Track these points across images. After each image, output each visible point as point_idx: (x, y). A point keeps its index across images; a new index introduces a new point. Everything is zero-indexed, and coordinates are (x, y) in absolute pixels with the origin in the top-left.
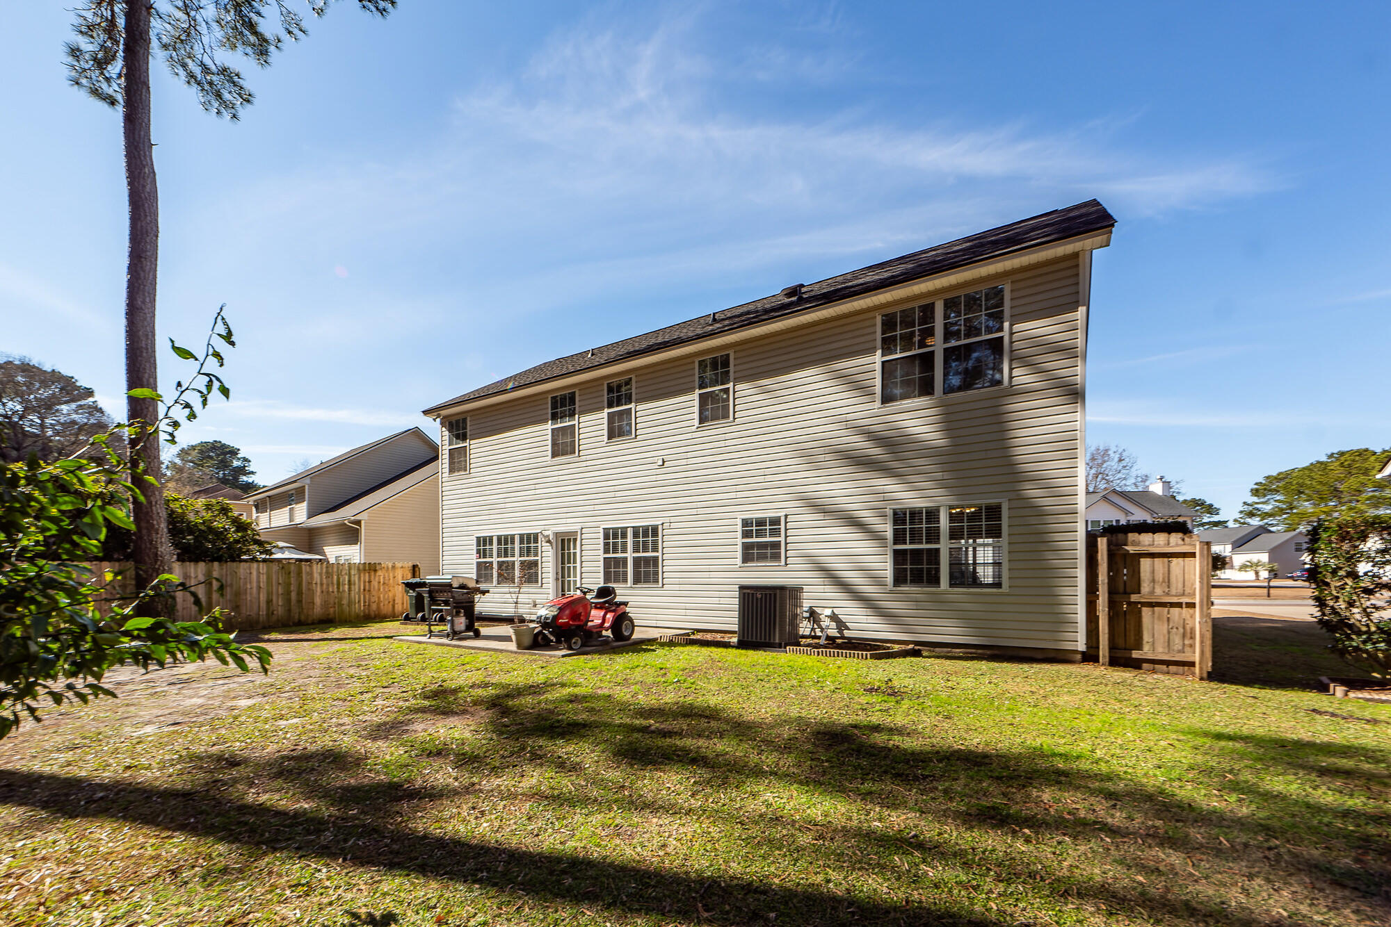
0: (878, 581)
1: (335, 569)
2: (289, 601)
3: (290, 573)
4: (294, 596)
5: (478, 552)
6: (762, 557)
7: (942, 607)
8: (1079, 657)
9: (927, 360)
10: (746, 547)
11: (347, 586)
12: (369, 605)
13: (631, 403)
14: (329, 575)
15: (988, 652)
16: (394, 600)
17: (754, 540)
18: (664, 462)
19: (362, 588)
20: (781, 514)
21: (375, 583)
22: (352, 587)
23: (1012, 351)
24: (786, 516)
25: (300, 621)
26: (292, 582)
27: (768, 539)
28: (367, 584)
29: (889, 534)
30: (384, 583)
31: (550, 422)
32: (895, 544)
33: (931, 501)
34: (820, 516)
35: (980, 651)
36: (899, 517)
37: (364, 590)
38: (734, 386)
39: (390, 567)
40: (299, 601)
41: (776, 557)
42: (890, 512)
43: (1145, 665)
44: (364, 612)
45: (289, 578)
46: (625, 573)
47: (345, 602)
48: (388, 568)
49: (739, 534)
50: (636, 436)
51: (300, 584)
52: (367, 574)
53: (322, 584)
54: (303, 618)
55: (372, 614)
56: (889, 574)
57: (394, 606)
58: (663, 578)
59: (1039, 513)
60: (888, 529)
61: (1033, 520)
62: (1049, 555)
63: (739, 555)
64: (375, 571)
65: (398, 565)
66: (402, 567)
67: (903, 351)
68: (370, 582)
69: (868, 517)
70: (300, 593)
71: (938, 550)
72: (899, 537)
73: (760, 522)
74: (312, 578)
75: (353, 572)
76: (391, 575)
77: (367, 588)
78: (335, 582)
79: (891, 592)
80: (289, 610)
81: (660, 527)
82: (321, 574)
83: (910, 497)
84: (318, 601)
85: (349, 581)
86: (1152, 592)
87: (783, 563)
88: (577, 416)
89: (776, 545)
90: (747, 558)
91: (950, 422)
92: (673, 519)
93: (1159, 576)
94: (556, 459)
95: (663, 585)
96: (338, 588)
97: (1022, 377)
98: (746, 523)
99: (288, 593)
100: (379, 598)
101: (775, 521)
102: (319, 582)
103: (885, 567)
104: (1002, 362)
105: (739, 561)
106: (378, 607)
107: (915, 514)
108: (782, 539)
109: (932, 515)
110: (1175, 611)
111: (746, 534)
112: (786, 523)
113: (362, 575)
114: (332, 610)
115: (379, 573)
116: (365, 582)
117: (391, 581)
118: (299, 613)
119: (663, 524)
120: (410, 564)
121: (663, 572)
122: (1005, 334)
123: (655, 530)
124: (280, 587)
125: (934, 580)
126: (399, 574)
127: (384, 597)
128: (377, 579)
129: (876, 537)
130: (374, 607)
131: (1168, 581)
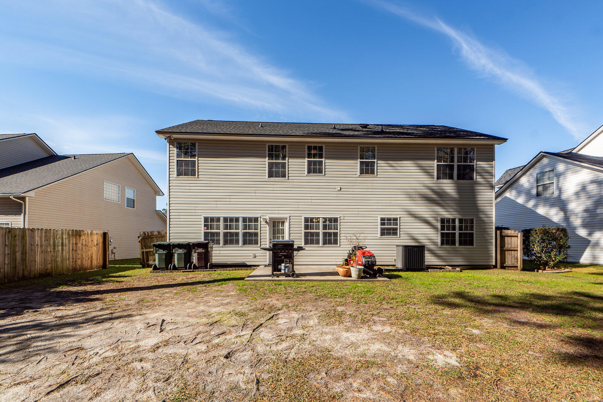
0: (435, 244)
1: (52, 234)
2: (15, 259)
3: (15, 236)
4: (18, 255)
5: (205, 226)
6: (389, 234)
7: (456, 253)
8: (493, 267)
9: (451, 167)
10: (382, 229)
11: (60, 247)
12: (76, 261)
13: (322, 158)
14: (47, 239)
15: (469, 267)
16: (92, 257)
17: (386, 226)
18: (341, 189)
19: (71, 249)
20: (398, 217)
21: (80, 245)
22: (64, 248)
23: (476, 170)
24: (400, 218)
25: (24, 276)
26: (17, 244)
27: (392, 226)
28: (74, 245)
29: (439, 227)
30: (86, 245)
31: (267, 158)
32: (441, 230)
33: (453, 216)
34: (414, 219)
35: (466, 267)
36: (443, 221)
37: (73, 250)
38: (377, 161)
39: (90, 233)
40: (24, 260)
41: (395, 234)
42: (439, 219)
43: (506, 268)
44: (72, 266)
45: (15, 240)
46: (319, 240)
47: (59, 259)
48: (88, 234)
49: (379, 224)
50: (325, 174)
51: (24, 246)
52: (74, 239)
53: (41, 246)
54: (26, 273)
55: (78, 267)
56: (439, 241)
57: (91, 261)
58: (340, 242)
59: (483, 222)
60: (439, 225)
61: (482, 225)
62: (486, 236)
63: (379, 232)
64: (80, 236)
65: (95, 232)
66: (97, 234)
67: (444, 162)
68: (76, 244)
69: (431, 220)
70: (24, 253)
71: (455, 233)
72: (443, 228)
73: (389, 219)
74: (34, 240)
75: (64, 237)
76: (90, 239)
77: (74, 248)
78: (52, 243)
79: (440, 248)
80: (15, 267)
81: (339, 219)
82: (41, 237)
83: (447, 215)
84: (38, 258)
85: (62, 243)
86: (508, 247)
87: (399, 236)
88: (287, 158)
89: (396, 229)
90: (382, 234)
91: (459, 190)
92: (345, 215)
93: (509, 242)
94: (271, 178)
95: (340, 245)
96: (54, 249)
97: (479, 179)
98: (382, 219)
99: (14, 253)
100: (82, 256)
101: (395, 219)
102: (39, 244)
103: (438, 239)
104: (473, 173)
105: (379, 235)
106: (82, 262)
107: (448, 220)
108: (398, 227)
109: (454, 220)
110: (513, 252)
111: (382, 224)
112: (400, 220)
113: (71, 239)
114: (49, 266)
115: (83, 237)
116: (73, 244)
117: (90, 244)
118: (23, 269)
119: (340, 217)
120: (102, 232)
121: (340, 240)
122: (475, 164)
123: (336, 220)
124: (6, 248)
125: (454, 243)
126: (95, 238)
127: (85, 255)
128: (81, 241)
129: (434, 227)
130: (79, 262)
131: (511, 244)
